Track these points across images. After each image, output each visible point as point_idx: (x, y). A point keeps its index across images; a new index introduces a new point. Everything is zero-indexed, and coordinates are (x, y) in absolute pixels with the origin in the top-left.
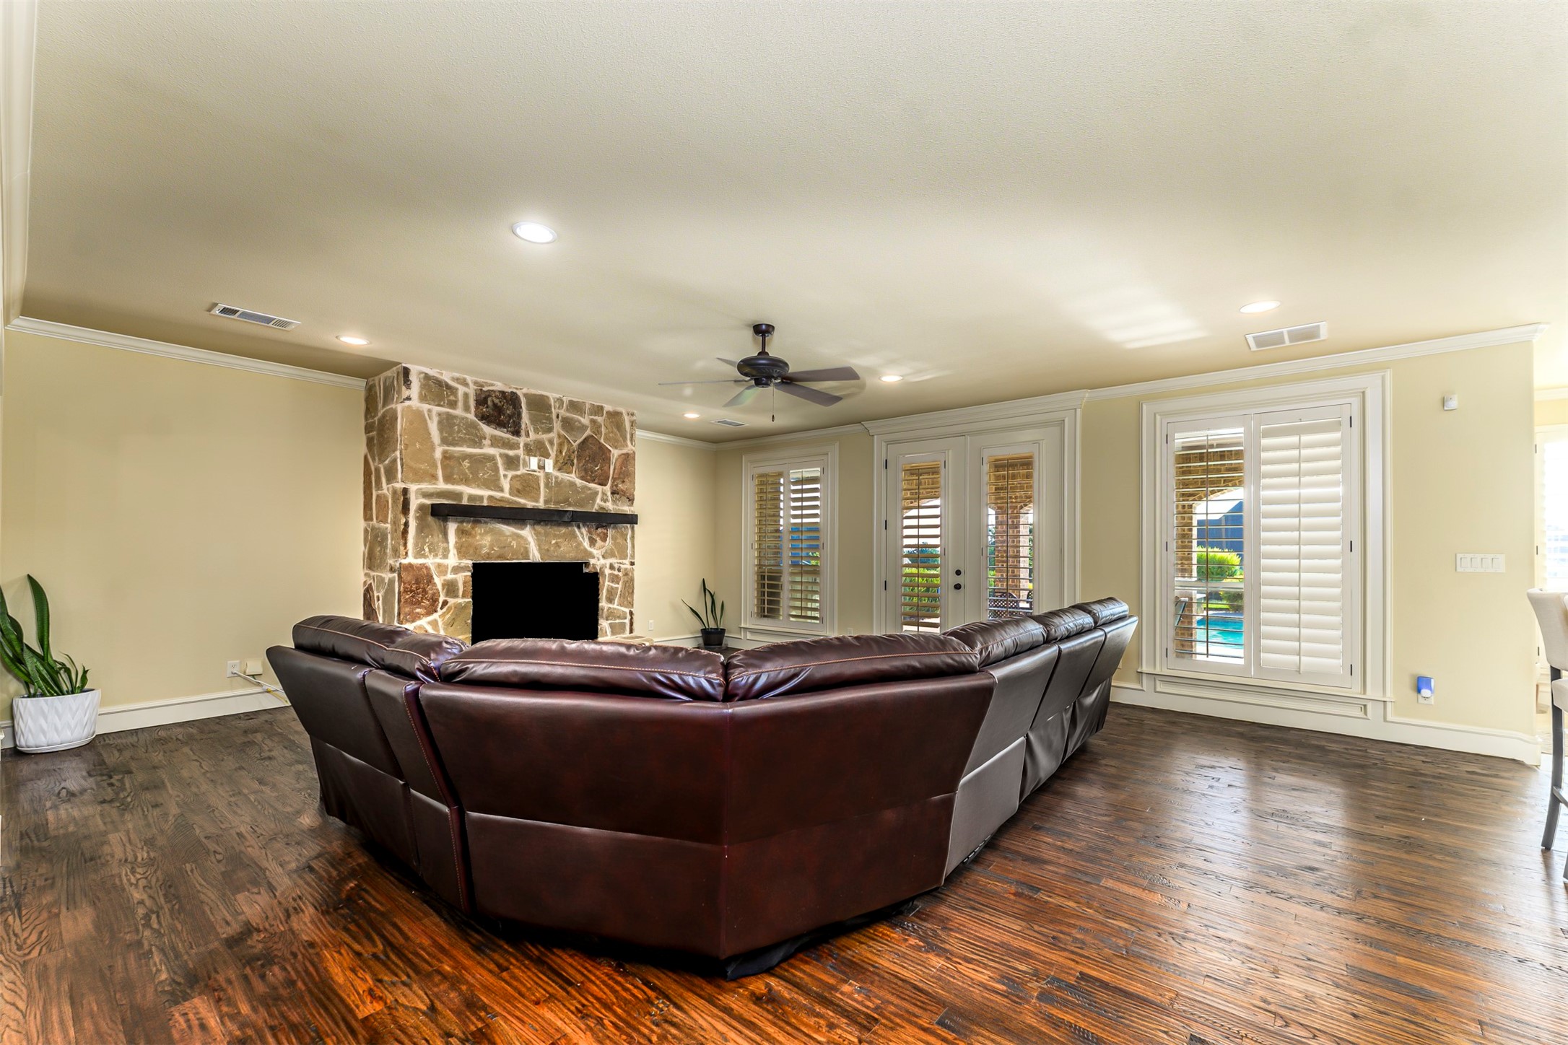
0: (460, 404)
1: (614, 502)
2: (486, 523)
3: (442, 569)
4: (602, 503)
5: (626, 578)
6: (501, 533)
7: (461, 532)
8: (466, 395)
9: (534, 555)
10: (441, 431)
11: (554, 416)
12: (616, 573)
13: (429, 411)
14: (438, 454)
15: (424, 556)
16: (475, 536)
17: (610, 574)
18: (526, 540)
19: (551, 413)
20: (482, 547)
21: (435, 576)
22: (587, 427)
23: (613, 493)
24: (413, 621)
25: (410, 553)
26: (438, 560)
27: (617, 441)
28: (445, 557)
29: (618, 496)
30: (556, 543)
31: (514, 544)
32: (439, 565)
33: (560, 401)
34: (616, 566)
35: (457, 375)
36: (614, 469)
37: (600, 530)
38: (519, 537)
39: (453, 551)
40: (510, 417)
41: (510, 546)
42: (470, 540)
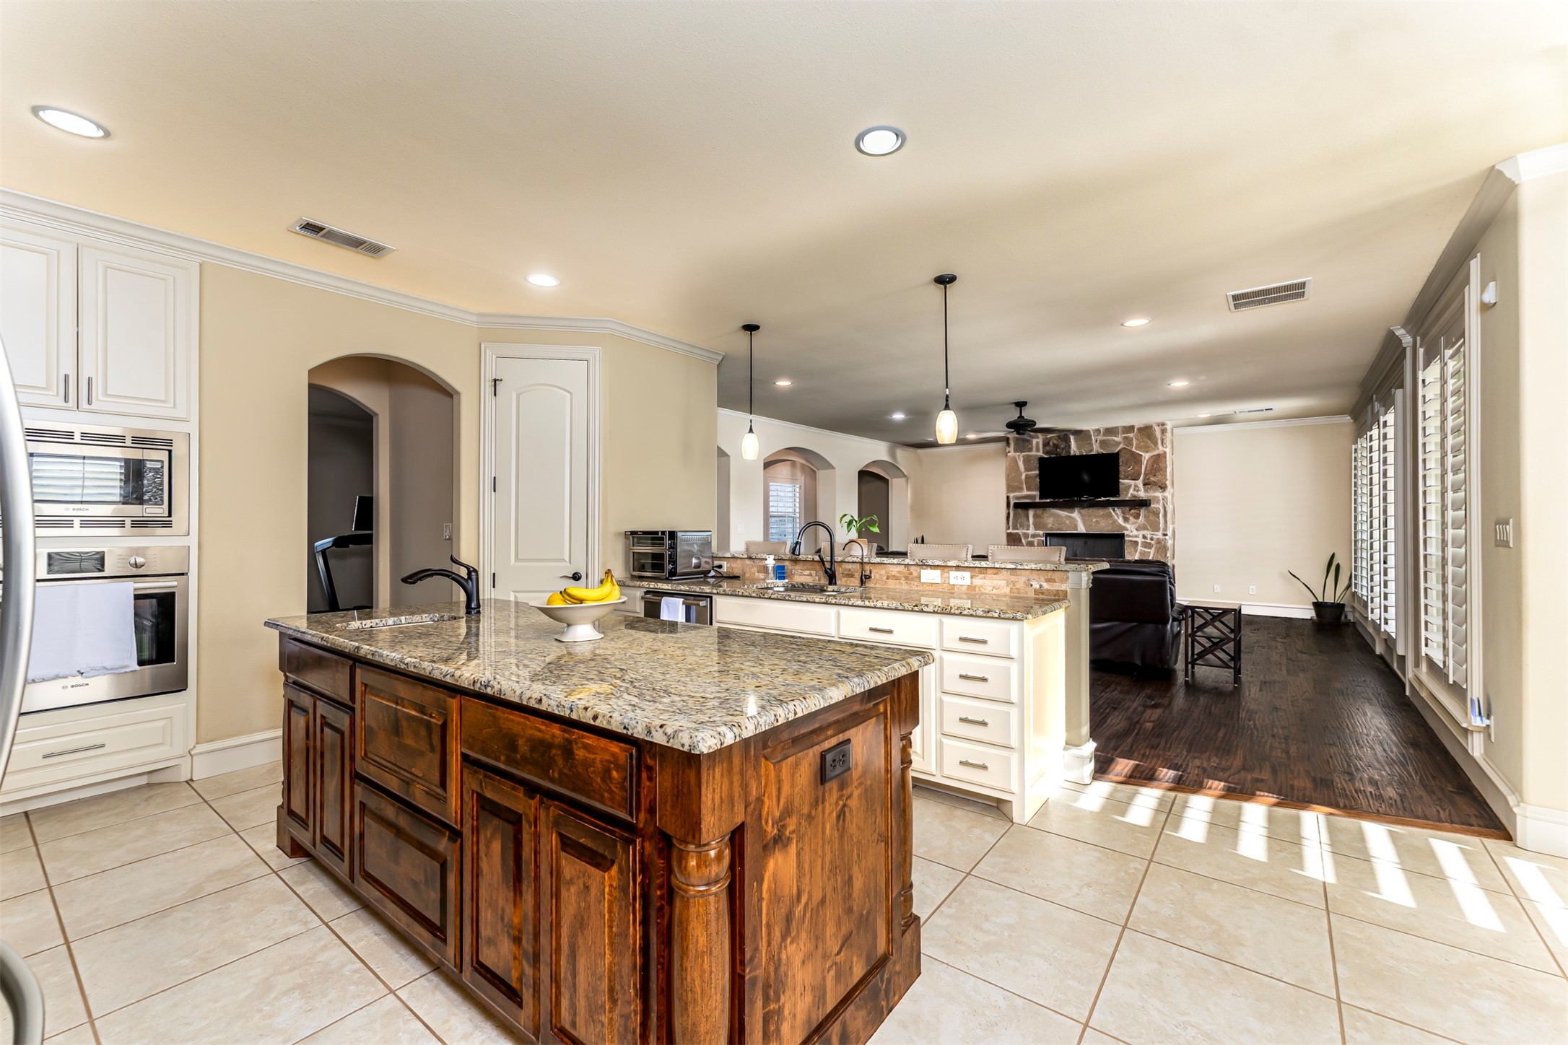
0: (1034, 449)
1: (1146, 491)
2: (1048, 510)
3: (1026, 536)
4: (1135, 493)
5: (1158, 546)
6: (1059, 516)
7: (1035, 516)
8: (1038, 443)
9: (1081, 528)
10: (1024, 464)
11: (1094, 443)
12: (1149, 541)
13: (1019, 456)
14: (1023, 477)
15: (1017, 529)
16: (1043, 518)
17: (1143, 542)
18: (1075, 519)
19: (1092, 442)
20: (1048, 524)
21: (1023, 539)
22: (1120, 443)
23: (1144, 485)
25: (1011, 528)
26: (1025, 531)
27: (1148, 447)
28: (1028, 529)
29: (1149, 487)
30: (1097, 521)
31: (1067, 522)
32: (1024, 534)
33: (1098, 431)
34: (1149, 536)
36: (1146, 468)
37: (1133, 511)
38: (1070, 517)
39: (1032, 527)
40: (1063, 449)
41: (1064, 523)
42: (1041, 520)
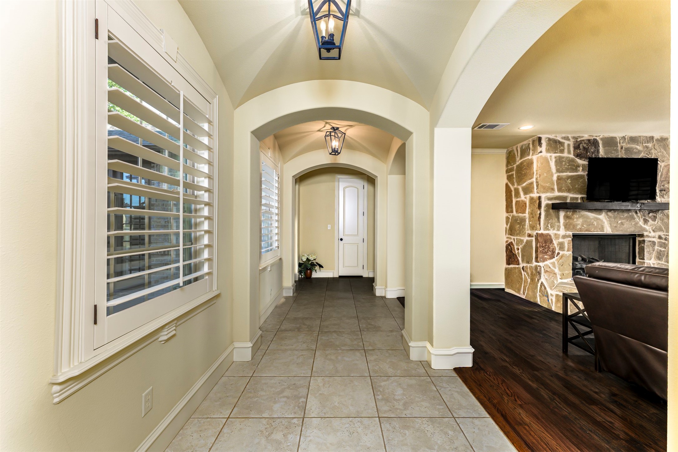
0: (566, 151)
1: (662, 196)
2: (579, 212)
3: (557, 236)
6: (588, 217)
7: (566, 217)
8: (569, 145)
9: (607, 230)
10: (556, 165)
11: (619, 148)
12: (663, 241)
13: (551, 156)
14: (555, 178)
15: (548, 230)
16: (574, 219)
17: (659, 242)
18: (602, 221)
19: (618, 147)
20: (577, 225)
21: (553, 240)
22: (642, 151)
24: (544, 262)
25: (542, 228)
26: (555, 232)
27: (665, 157)
28: (558, 230)
30: (622, 223)
31: (595, 223)
32: (556, 234)
33: (624, 138)
34: (663, 236)
35: (564, 135)
36: (662, 175)
37: (651, 214)
38: (599, 219)
39: (562, 227)
40: (593, 153)
41: (593, 224)
42: (571, 221)
